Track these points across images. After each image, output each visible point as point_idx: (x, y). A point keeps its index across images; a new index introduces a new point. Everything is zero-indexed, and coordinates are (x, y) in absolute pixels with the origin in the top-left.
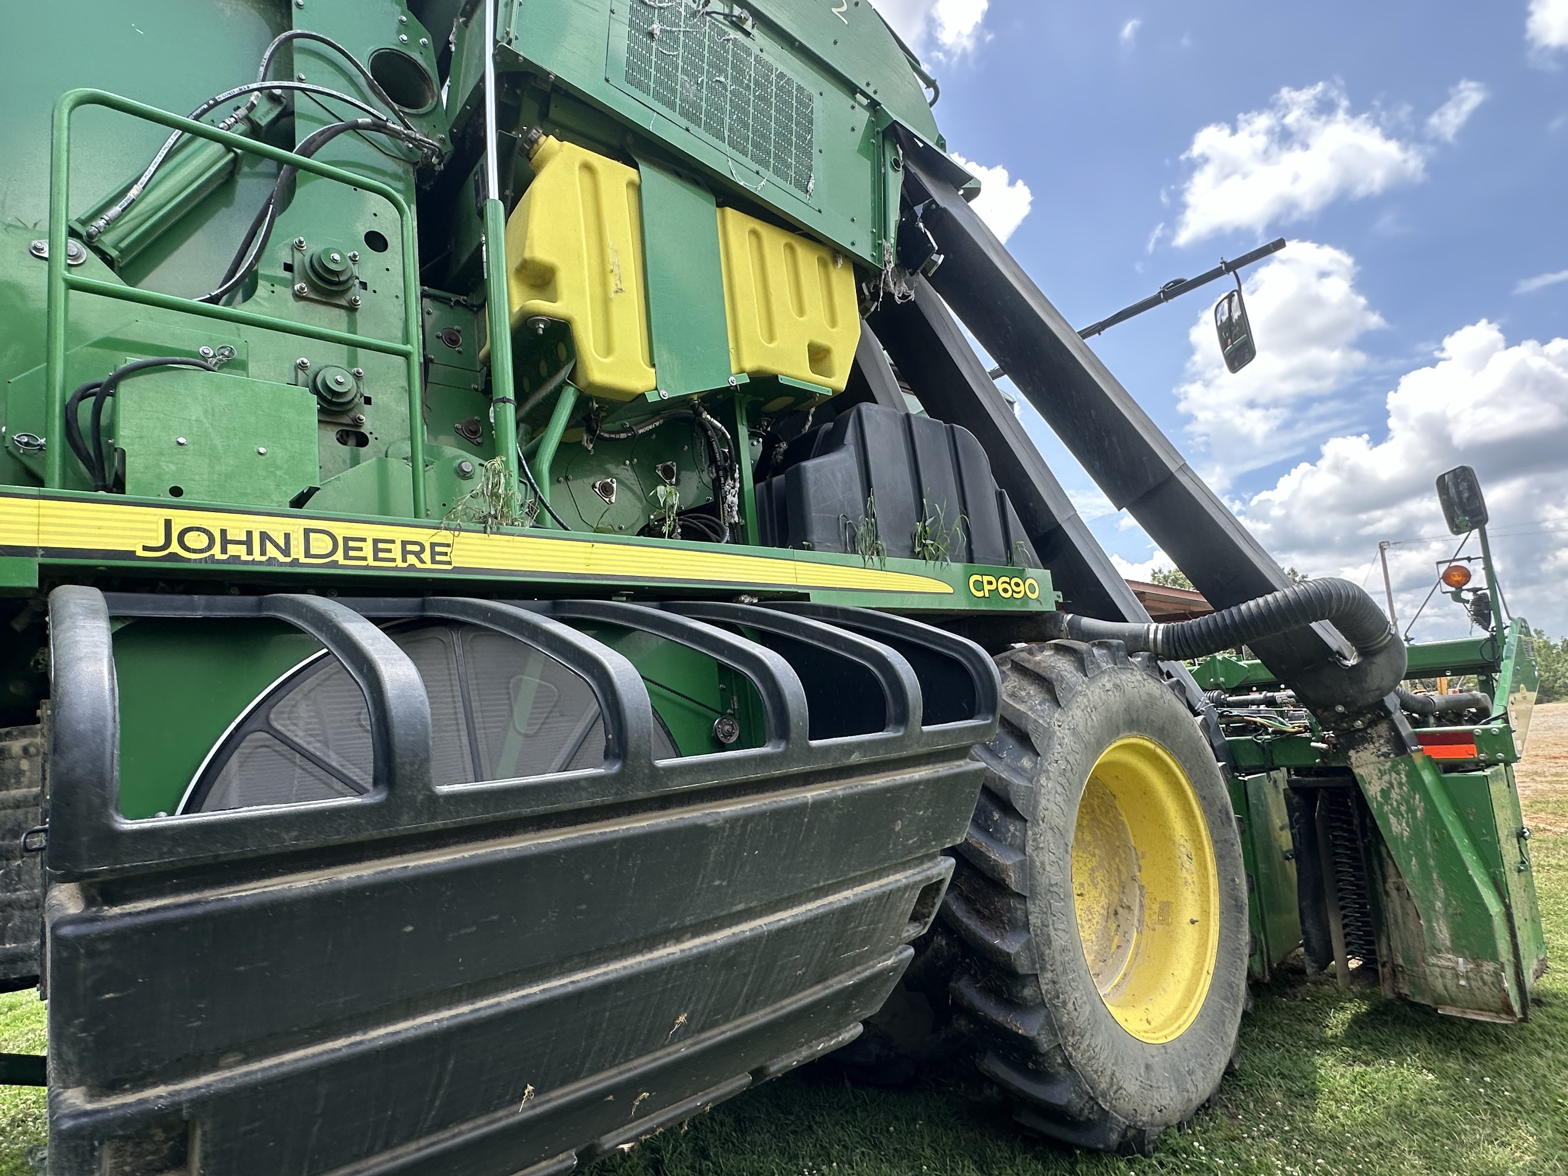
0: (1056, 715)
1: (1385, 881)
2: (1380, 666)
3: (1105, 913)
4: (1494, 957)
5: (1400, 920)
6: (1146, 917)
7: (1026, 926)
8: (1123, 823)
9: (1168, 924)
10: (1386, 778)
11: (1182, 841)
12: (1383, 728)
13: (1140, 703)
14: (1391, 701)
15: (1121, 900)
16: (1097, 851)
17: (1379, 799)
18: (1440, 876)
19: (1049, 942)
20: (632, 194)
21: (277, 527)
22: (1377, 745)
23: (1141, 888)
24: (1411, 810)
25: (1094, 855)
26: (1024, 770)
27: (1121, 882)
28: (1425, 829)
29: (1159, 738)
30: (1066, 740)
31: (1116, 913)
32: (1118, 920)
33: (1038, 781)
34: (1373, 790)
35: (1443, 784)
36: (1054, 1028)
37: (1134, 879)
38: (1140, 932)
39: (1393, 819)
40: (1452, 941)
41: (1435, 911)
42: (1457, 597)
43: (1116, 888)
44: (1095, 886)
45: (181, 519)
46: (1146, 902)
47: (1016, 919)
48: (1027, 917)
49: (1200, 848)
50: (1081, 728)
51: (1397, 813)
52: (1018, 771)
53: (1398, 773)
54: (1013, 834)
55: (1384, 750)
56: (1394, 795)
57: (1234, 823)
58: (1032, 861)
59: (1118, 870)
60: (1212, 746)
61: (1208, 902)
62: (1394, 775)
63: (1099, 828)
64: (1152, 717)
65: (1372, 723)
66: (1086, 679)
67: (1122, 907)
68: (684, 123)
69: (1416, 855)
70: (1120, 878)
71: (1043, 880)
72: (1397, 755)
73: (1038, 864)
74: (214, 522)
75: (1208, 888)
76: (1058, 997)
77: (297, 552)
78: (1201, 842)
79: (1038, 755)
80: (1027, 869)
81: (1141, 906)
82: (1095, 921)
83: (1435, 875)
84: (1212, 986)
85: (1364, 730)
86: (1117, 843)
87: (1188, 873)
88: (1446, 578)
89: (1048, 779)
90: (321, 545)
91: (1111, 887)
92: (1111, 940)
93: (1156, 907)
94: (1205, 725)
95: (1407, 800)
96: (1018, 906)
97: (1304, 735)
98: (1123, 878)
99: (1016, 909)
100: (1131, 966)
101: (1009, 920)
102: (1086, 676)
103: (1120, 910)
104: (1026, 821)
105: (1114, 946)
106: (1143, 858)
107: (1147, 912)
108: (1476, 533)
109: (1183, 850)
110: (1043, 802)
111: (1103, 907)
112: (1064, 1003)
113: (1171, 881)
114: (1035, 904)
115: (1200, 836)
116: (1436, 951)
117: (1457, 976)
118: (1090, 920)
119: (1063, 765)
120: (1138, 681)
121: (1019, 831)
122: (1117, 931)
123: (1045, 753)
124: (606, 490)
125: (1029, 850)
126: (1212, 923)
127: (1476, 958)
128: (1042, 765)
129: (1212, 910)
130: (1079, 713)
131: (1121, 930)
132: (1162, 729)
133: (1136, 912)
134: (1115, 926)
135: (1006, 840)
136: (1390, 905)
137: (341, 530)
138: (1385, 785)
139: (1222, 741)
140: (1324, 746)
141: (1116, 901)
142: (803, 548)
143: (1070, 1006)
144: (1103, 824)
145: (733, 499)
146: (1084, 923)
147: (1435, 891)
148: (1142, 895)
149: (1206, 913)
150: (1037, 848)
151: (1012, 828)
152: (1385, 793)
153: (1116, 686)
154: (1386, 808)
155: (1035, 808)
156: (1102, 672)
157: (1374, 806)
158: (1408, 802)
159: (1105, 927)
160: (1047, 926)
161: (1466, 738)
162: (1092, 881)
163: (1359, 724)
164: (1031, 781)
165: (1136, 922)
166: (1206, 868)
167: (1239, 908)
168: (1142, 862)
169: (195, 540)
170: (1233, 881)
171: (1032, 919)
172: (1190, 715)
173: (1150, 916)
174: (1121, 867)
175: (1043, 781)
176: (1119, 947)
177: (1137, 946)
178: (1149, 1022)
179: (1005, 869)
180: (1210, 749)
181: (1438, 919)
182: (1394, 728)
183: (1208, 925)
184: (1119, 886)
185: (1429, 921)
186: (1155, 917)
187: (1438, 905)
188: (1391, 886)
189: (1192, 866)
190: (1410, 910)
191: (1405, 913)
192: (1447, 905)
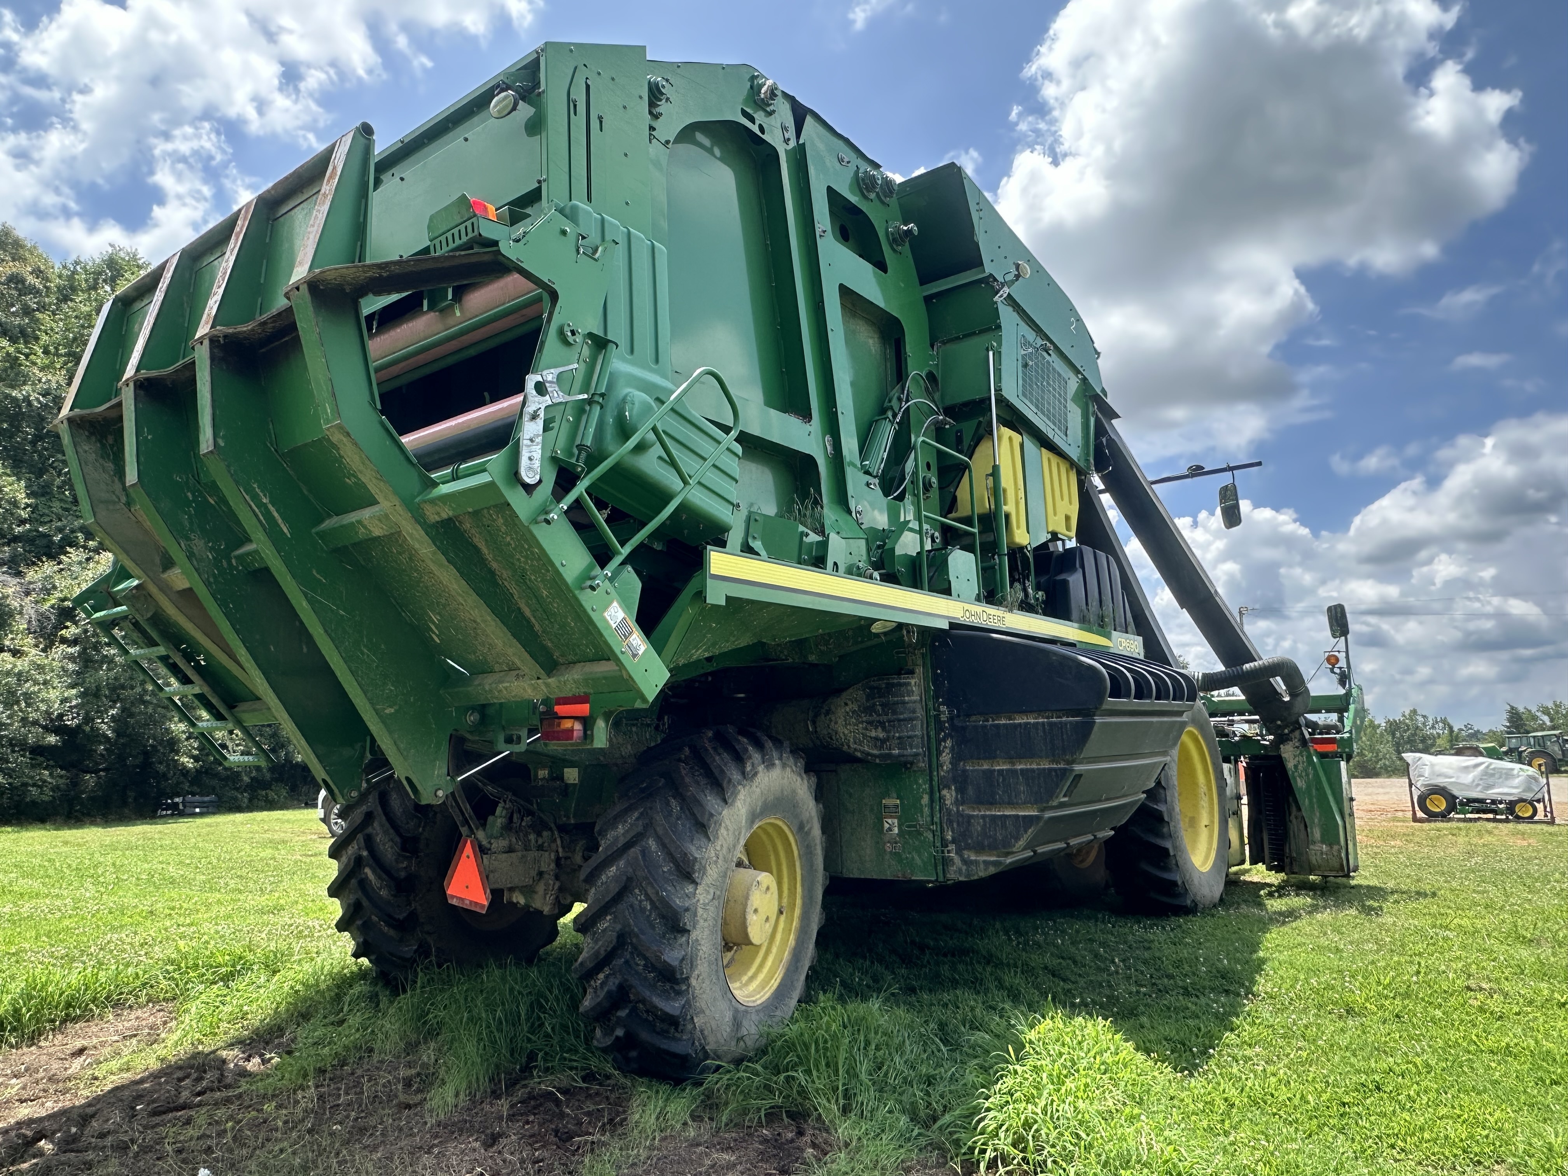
2: (1299, 701)
4: (1339, 843)
10: (1297, 759)
11: (1202, 786)
12: (1297, 733)
14: (1302, 721)
17: (1293, 769)
18: (1318, 804)
20: (1020, 448)
24: (1307, 775)
28: (1313, 784)
29: (1200, 730)
34: (1290, 765)
35: (1322, 764)
39: (1298, 780)
42: (1332, 671)
49: (1210, 789)
51: (1300, 776)
53: (1302, 758)
56: (1299, 768)
61: (1214, 817)
65: (1292, 731)
68: (1035, 410)
69: (1308, 797)
75: (1214, 810)
76: (1177, 832)
78: (1211, 787)
83: (1315, 807)
84: (1216, 855)
85: (1288, 735)
87: (1204, 803)
88: (1328, 660)
93: (1187, 820)
95: (1305, 770)
97: (1257, 738)
108: (1343, 638)
109: (1202, 790)
113: (1196, 806)
115: (1211, 783)
116: (1314, 843)
117: (1322, 854)
126: (1216, 826)
127: (1330, 845)
129: (1215, 820)
132: (1202, 725)
138: (1296, 763)
140: (1267, 743)
149: (1212, 822)
152: (1296, 766)
154: (1295, 774)
157: (1290, 773)
158: (1306, 772)
161: (1332, 741)
163: (1286, 731)
166: (1213, 800)
182: (1302, 734)
183: (1214, 828)
185: (1312, 828)
187: (1316, 821)
188: (1292, 818)
189: (1206, 799)
190: (1302, 826)
191: (1299, 830)
192: (1320, 820)
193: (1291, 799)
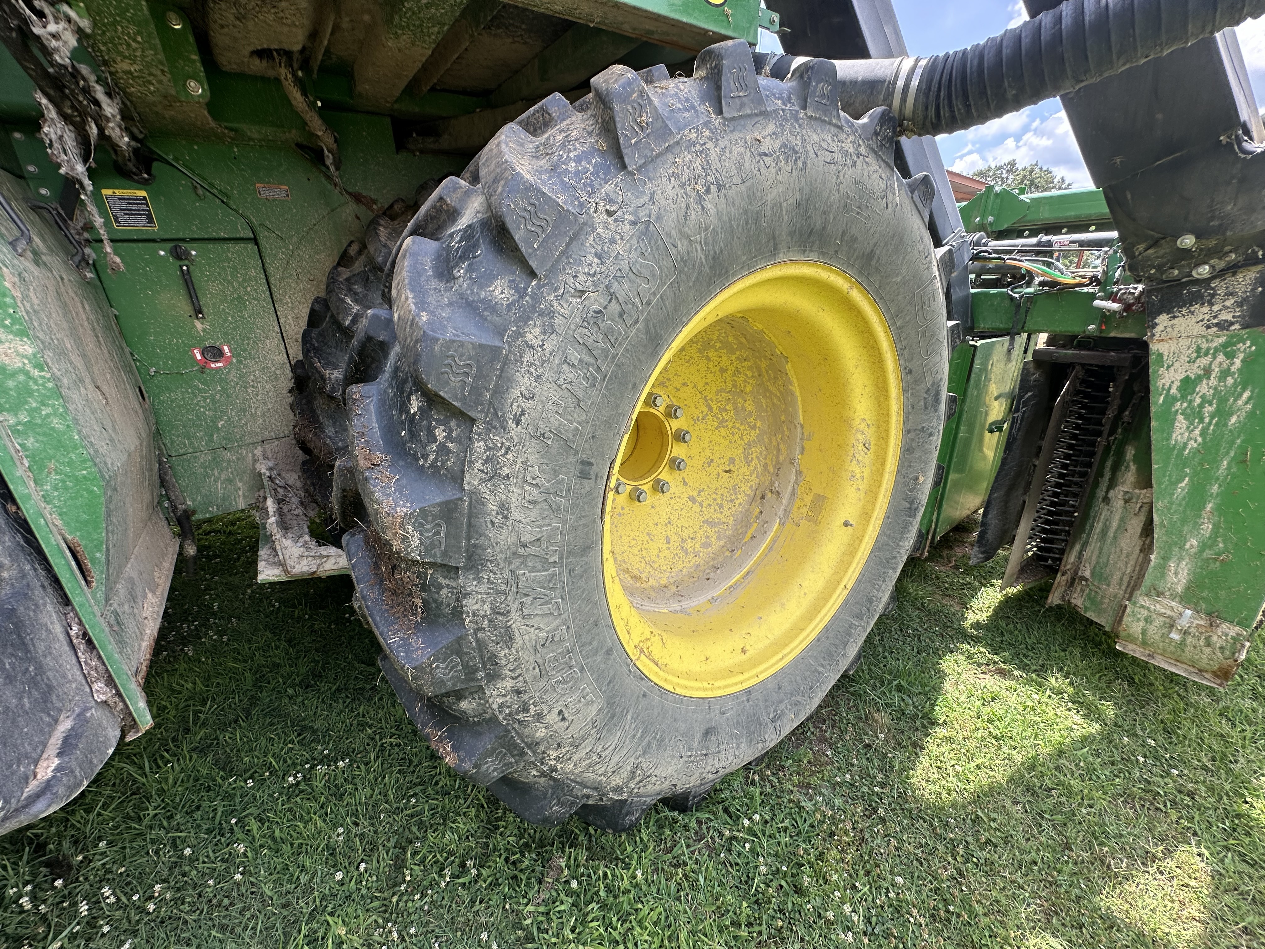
0: (608, 188)
1: (1112, 485)
3: (752, 494)
5: (1111, 534)
6: (795, 508)
7: (458, 613)
8: (792, 394)
9: (816, 523)
10: (1204, 361)
11: (863, 426)
13: (835, 197)
15: (772, 484)
16: (759, 424)
17: (1174, 391)
18: (1218, 509)
22: (1216, 308)
23: (799, 473)
24: (1223, 413)
25: (754, 428)
26: (493, 308)
27: (778, 462)
28: (1233, 442)
29: (860, 273)
30: (619, 247)
31: (763, 497)
32: (762, 505)
33: (519, 334)
34: (1169, 378)
37: (792, 462)
38: (782, 524)
39: (1181, 422)
40: (1188, 588)
41: (1182, 548)
43: (771, 468)
44: (748, 462)
46: (798, 491)
47: (439, 604)
48: (458, 600)
49: (883, 436)
50: (669, 223)
51: (1194, 415)
53: (1231, 356)
54: (443, 449)
55: (1226, 316)
56: (1203, 388)
57: (943, 407)
58: (477, 502)
59: (778, 450)
60: (948, 295)
61: (874, 503)
62: (1221, 357)
63: (765, 396)
64: (854, 231)
65: (1230, 270)
66: (717, 120)
67: (771, 491)
69: (1195, 474)
70: (777, 457)
71: (501, 536)
72: (1244, 327)
73: (492, 506)
75: (879, 486)
76: (526, 710)
78: (887, 431)
79: (533, 274)
80: (459, 517)
81: (793, 494)
82: (737, 502)
83: (1209, 506)
84: (846, 602)
85: (1206, 282)
86: (783, 418)
87: (859, 466)
89: (550, 330)
91: (765, 466)
92: (748, 526)
93: (808, 499)
94: (948, 263)
95: (1222, 398)
96: (443, 581)
97: (1085, 290)
98: (781, 458)
99: (440, 587)
100: (757, 564)
101: (425, 602)
102: (720, 112)
103: (769, 495)
104: (473, 421)
105: (749, 535)
106: (809, 439)
107: (798, 503)
109: (860, 436)
110: (524, 382)
111: (751, 487)
112: (539, 717)
113: (835, 472)
114: (479, 579)
115: (887, 422)
116: (1156, 592)
118: (732, 501)
119: (596, 302)
120: (846, 154)
121: (458, 440)
122: (757, 518)
123: (553, 270)
125: (471, 480)
126: (871, 528)
127: (1214, 616)
128: (535, 298)
129: (875, 514)
130: (671, 189)
131: (762, 517)
132: (870, 256)
133: (785, 501)
134: (758, 510)
135: (425, 457)
136: (1105, 514)
138: (1194, 371)
139: (964, 293)
140: (1116, 306)
141: (767, 483)
143: (552, 718)
144: (771, 392)
146: (724, 503)
147: (1197, 526)
148: (796, 482)
149: (866, 515)
150: (493, 476)
151: (440, 434)
152: (1188, 385)
153: (789, 151)
154: (1178, 405)
155: (499, 392)
156: (765, 114)
157: (1157, 401)
158: (1222, 401)
159: (747, 510)
160: (507, 614)
162: (746, 458)
163: (1204, 271)
164: (500, 332)
165: (781, 512)
166: (883, 464)
167: (912, 511)
168: (806, 444)
170: (916, 479)
171: (470, 605)
172: (928, 240)
173: (799, 508)
174: (781, 446)
175: (533, 334)
176: (753, 537)
177: (774, 541)
178: (744, 651)
180: (941, 298)
181: (1181, 559)
183: (865, 531)
184: (774, 467)
185: (1165, 559)
186: (804, 510)
187: (1193, 542)
188: (1117, 495)
189: (866, 458)
190: (1136, 525)
191: (1122, 528)
192: (1203, 547)
193: (1130, 452)
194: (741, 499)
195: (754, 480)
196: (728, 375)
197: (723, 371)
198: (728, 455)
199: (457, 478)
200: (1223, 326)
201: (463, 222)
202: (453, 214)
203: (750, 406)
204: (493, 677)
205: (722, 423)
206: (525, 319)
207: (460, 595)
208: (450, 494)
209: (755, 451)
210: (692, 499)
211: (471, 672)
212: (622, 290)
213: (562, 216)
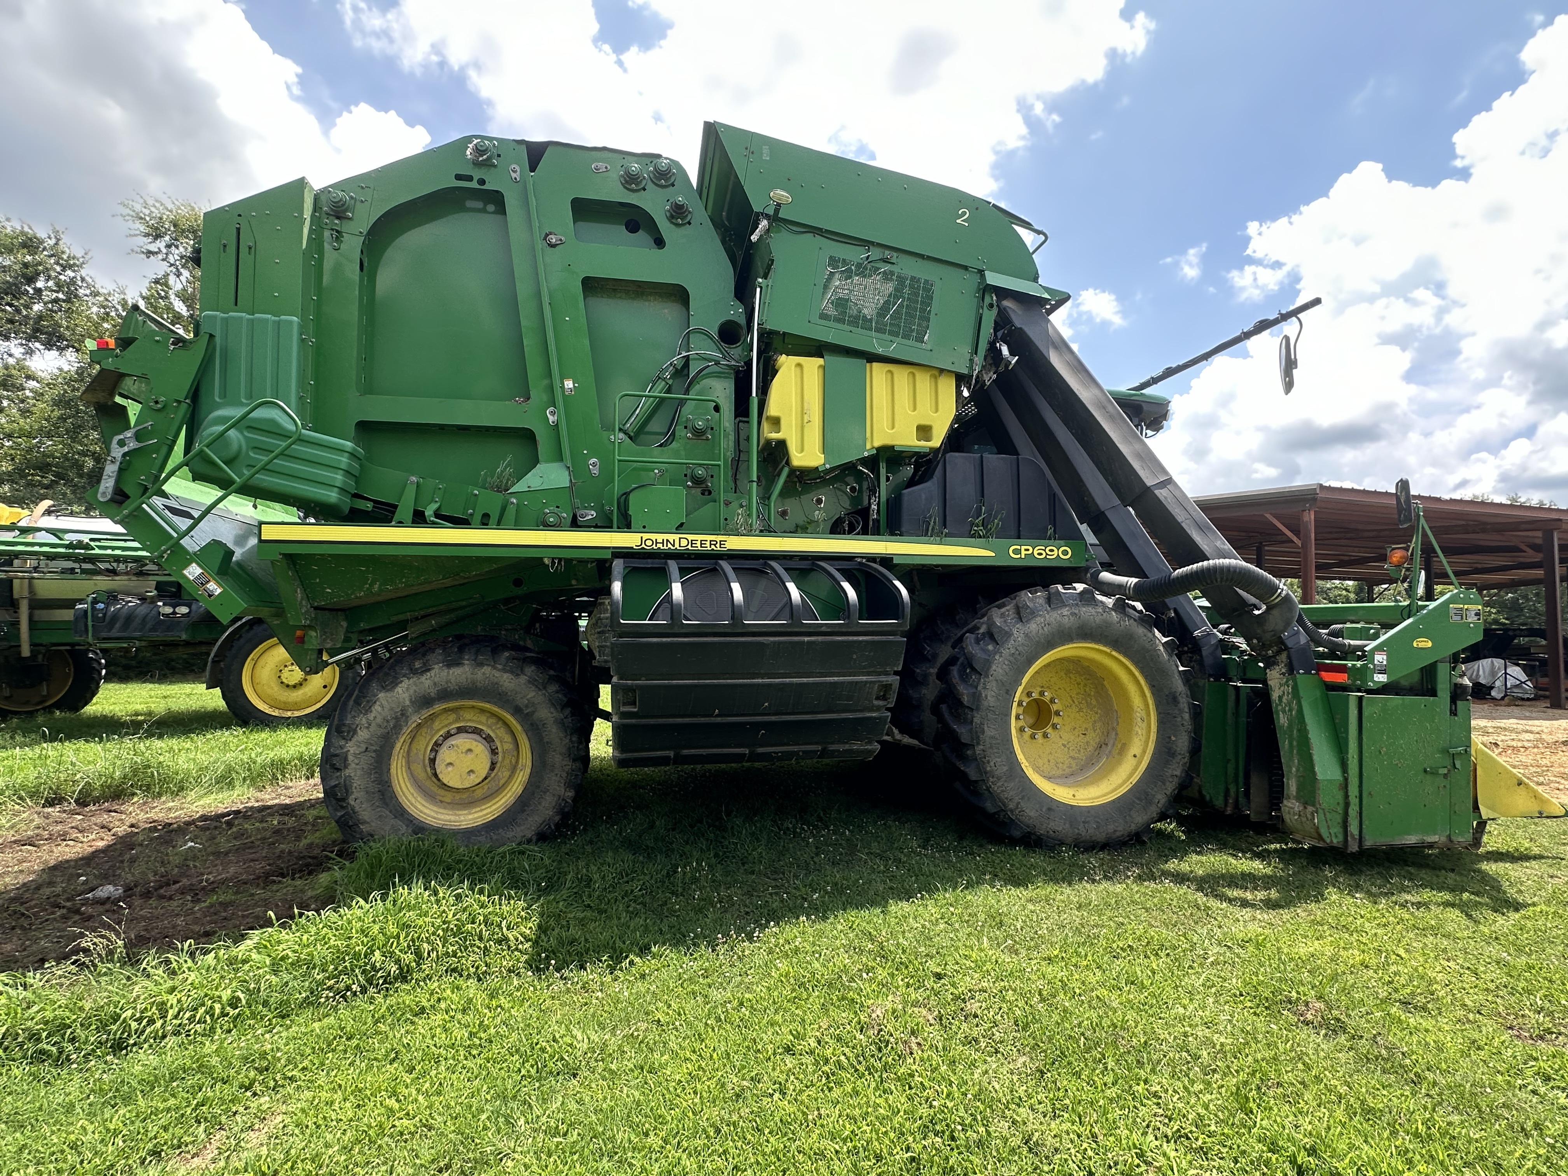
0: (1018, 626)
3: (1095, 745)
4: (1315, 804)
6: (1113, 751)
7: (972, 721)
8: (1110, 696)
9: (1121, 756)
11: (1139, 710)
12: (1284, 657)
13: (1093, 624)
15: (1105, 740)
16: (1099, 711)
17: (1277, 701)
19: (983, 732)
20: (821, 370)
21: (671, 537)
22: (1280, 667)
24: (1291, 710)
25: (1097, 713)
26: (988, 651)
27: (1107, 731)
28: (1295, 723)
29: (1113, 646)
30: (1020, 639)
31: (1100, 747)
32: (1099, 750)
33: (994, 657)
34: (1275, 696)
36: (981, 770)
37: (1113, 728)
38: (1107, 757)
39: (1281, 715)
40: (1298, 793)
41: (1292, 773)
43: (1104, 733)
45: (646, 536)
46: (1116, 743)
50: (1033, 634)
51: (1284, 712)
52: (985, 651)
54: (974, 680)
55: (1283, 670)
56: (1284, 700)
58: (981, 694)
59: (1107, 723)
61: (1146, 747)
62: (1286, 687)
65: (1279, 652)
66: (1049, 609)
67: (1105, 744)
68: (850, 328)
69: (1288, 738)
71: (986, 703)
72: (1289, 675)
73: (984, 695)
74: (653, 536)
75: (1149, 739)
77: (677, 546)
79: (998, 644)
80: (977, 697)
81: (1113, 744)
83: (1294, 752)
85: (1274, 656)
86: (1109, 708)
87: (1140, 729)
89: (1001, 657)
90: (684, 543)
91: (1102, 732)
93: (1119, 747)
95: (1289, 703)
96: (970, 712)
98: (1108, 727)
99: (967, 715)
102: (1050, 606)
103: (1103, 745)
104: (982, 675)
106: (1120, 718)
107: (1114, 748)
109: (1139, 715)
110: (994, 667)
112: (989, 762)
114: (979, 713)
115: (1149, 709)
116: (1288, 798)
117: (1295, 813)
118: (1085, 749)
119: (1013, 652)
121: (978, 679)
123: (1003, 644)
124: (819, 501)
125: (979, 688)
126: (1146, 757)
128: (998, 649)
129: (1148, 751)
130: (1036, 626)
131: (1100, 754)
133: (1109, 747)
134: (1098, 752)
135: (970, 682)
137: (690, 537)
138: (1281, 693)
141: (1103, 740)
142: (896, 535)
143: (992, 764)
144: (1104, 696)
145: (874, 507)
146: (1081, 750)
147: (1292, 766)
148: (1115, 739)
150: (985, 688)
151: (974, 677)
154: (1280, 708)
155: (988, 669)
157: (1274, 705)
158: (1290, 705)
159: (1093, 752)
160: (984, 725)
161: (1343, 669)
162: (1094, 728)
163: (1270, 652)
164: (990, 656)
165: (1107, 752)
168: (1118, 722)
169: (649, 543)
171: (975, 720)
173: (1115, 750)
174: (1109, 722)
175: (997, 657)
178: (1074, 796)
179: (963, 694)
181: (1293, 780)
182: (1289, 657)
184: (1106, 733)
186: (1117, 750)
187: (1294, 770)
194: (1090, 748)
195: (1097, 740)
196: (1081, 686)
197: (1078, 684)
198: (1084, 726)
199: (976, 688)
200: (1283, 674)
201: (981, 631)
202: (979, 628)
203: (1094, 702)
204: (978, 744)
205: (1080, 710)
206: (995, 654)
207: (973, 717)
208: (974, 690)
209: (1098, 725)
210: (1064, 745)
211: (972, 739)
212: (1020, 648)
213: (1006, 632)
